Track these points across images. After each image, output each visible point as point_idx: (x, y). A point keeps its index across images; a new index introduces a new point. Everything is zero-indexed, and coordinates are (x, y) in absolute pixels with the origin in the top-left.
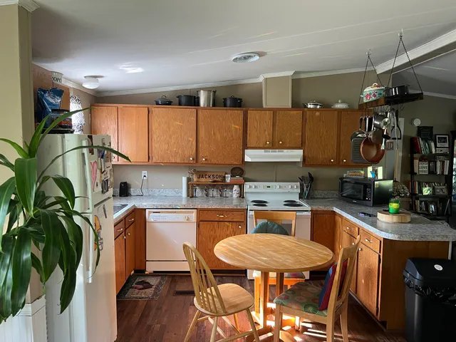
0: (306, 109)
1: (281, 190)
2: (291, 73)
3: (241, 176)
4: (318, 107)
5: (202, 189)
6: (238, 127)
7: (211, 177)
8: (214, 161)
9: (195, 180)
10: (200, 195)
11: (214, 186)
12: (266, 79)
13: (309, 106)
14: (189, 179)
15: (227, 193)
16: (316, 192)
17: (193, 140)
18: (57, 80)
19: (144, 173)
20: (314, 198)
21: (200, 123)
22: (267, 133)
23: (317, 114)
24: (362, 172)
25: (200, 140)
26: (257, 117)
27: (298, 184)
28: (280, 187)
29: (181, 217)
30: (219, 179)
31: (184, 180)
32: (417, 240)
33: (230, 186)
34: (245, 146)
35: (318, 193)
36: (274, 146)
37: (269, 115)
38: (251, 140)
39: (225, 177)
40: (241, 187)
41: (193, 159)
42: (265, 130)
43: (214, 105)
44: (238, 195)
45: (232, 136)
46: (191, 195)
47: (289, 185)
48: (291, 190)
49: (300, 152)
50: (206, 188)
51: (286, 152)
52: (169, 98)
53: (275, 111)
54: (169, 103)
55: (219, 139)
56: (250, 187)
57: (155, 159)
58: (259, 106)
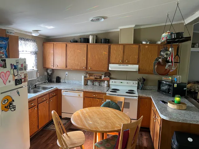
0: (141, 44)
1: (128, 85)
2: (133, 26)
3: (109, 77)
4: (148, 43)
5: (91, 81)
6: (106, 53)
7: (95, 76)
8: (94, 69)
9: (88, 77)
10: (90, 84)
11: (96, 81)
12: (121, 29)
13: (143, 43)
14: (85, 77)
15: (102, 84)
16: (147, 87)
17: (85, 59)
18: (11, 33)
19: (67, 73)
20: (146, 89)
21: (89, 51)
22: (120, 56)
23: (147, 47)
24: (170, 78)
25: (88, 59)
26: (115, 48)
27: (137, 82)
28: (127, 83)
29: (76, 94)
30: (99, 77)
31: (83, 77)
32: (180, 122)
33: (104, 81)
34: (109, 62)
35: (148, 87)
36: (123, 62)
37: (121, 47)
38: (112, 59)
39: (101, 77)
40: (108, 82)
41: (85, 68)
42: (119, 55)
43: (96, 42)
44: (106, 85)
45: (103, 57)
46: (86, 84)
47: (131, 82)
48: (133, 85)
49: (137, 66)
50: (93, 81)
51: (130, 66)
52: (76, 39)
53: (124, 45)
54: (76, 42)
55: (97, 59)
56: (112, 82)
57: (69, 67)
58: (117, 43)
